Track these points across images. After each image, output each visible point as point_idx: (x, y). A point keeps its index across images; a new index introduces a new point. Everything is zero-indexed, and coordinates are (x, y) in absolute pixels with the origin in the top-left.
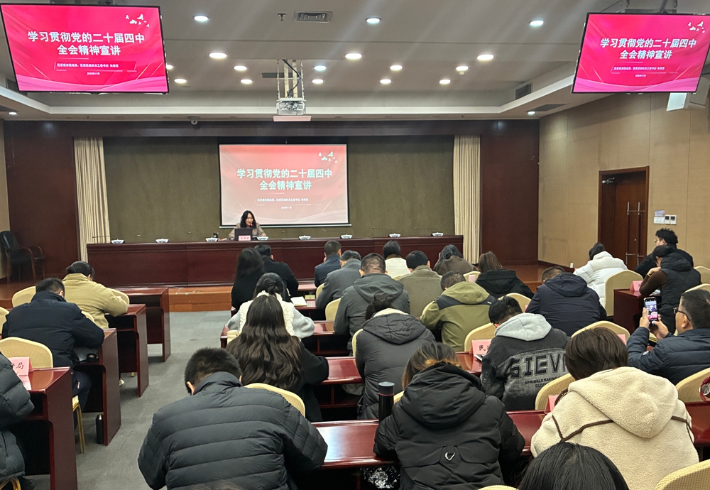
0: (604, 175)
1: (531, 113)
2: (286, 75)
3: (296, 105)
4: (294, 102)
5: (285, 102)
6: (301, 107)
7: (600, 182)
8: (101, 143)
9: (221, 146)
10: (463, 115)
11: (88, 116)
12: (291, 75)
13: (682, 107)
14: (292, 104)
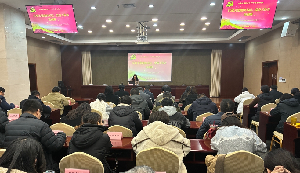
0: (264, 64)
1: (240, 40)
2: (141, 28)
3: (143, 38)
4: (142, 37)
5: (140, 37)
6: (145, 39)
7: (263, 66)
8: (90, 53)
9: (128, 53)
10: (214, 42)
11: (85, 43)
12: (142, 28)
13: (285, 36)
14: (142, 38)
